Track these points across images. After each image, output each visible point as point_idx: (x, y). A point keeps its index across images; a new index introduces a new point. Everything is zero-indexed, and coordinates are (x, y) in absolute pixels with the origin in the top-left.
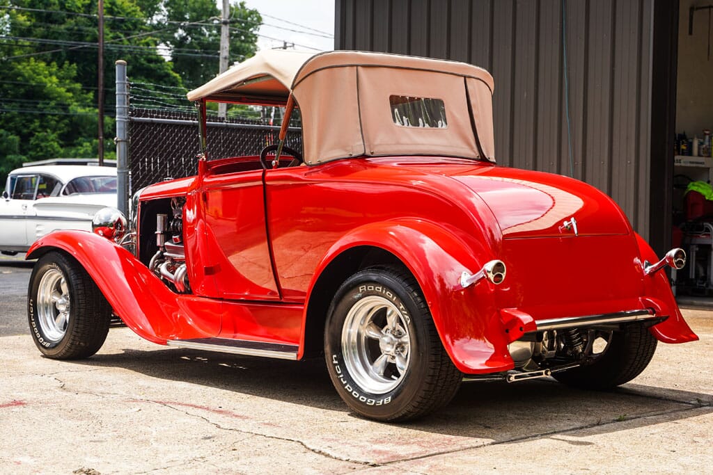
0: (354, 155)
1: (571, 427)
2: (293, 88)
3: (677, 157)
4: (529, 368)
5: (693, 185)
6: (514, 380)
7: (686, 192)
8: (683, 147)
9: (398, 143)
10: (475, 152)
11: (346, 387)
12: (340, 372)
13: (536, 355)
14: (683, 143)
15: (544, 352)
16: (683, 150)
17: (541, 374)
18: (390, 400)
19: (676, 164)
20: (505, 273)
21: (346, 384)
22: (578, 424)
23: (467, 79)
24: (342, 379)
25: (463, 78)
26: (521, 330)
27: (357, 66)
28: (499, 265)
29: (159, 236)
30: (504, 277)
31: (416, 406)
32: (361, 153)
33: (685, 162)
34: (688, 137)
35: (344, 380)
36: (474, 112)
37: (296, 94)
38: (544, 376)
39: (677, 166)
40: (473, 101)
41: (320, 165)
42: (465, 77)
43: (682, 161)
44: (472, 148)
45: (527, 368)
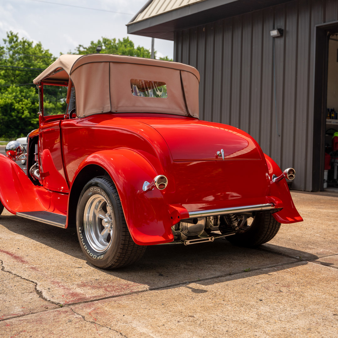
0: (104, 112)
1: (213, 276)
2: (70, 74)
3: (327, 120)
4: (203, 235)
5: (337, 134)
6: (189, 244)
7: (333, 137)
8: (333, 115)
9: (134, 106)
10: (184, 112)
11: (84, 247)
12: (82, 238)
13: (207, 228)
14: (333, 113)
15: (211, 226)
16: (333, 117)
17: (208, 239)
18: (103, 257)
19: (327, 123)
20: (167, 183)
21: (84, 245)
22: (218, 274)
23: (182, 72)
24: (83, 242)
25: (179, 71)
26: (179, 217)
27: (110, 62)
28: (162, 178)
29: (36, 156)
30: (166, 185)
31: (115, 261)
32: (109, 111)
33: (333, 122)
34: (335, 110)
35: (84, 243)
36: (185, 90)
37: (72, 78)
38: (210, 240)
39: (328, 125)
40: (184, 84)
41: (85, 117)
42: (180, 71)
43: (332, 122)
44: (182, 110)
45: (201, 236)
